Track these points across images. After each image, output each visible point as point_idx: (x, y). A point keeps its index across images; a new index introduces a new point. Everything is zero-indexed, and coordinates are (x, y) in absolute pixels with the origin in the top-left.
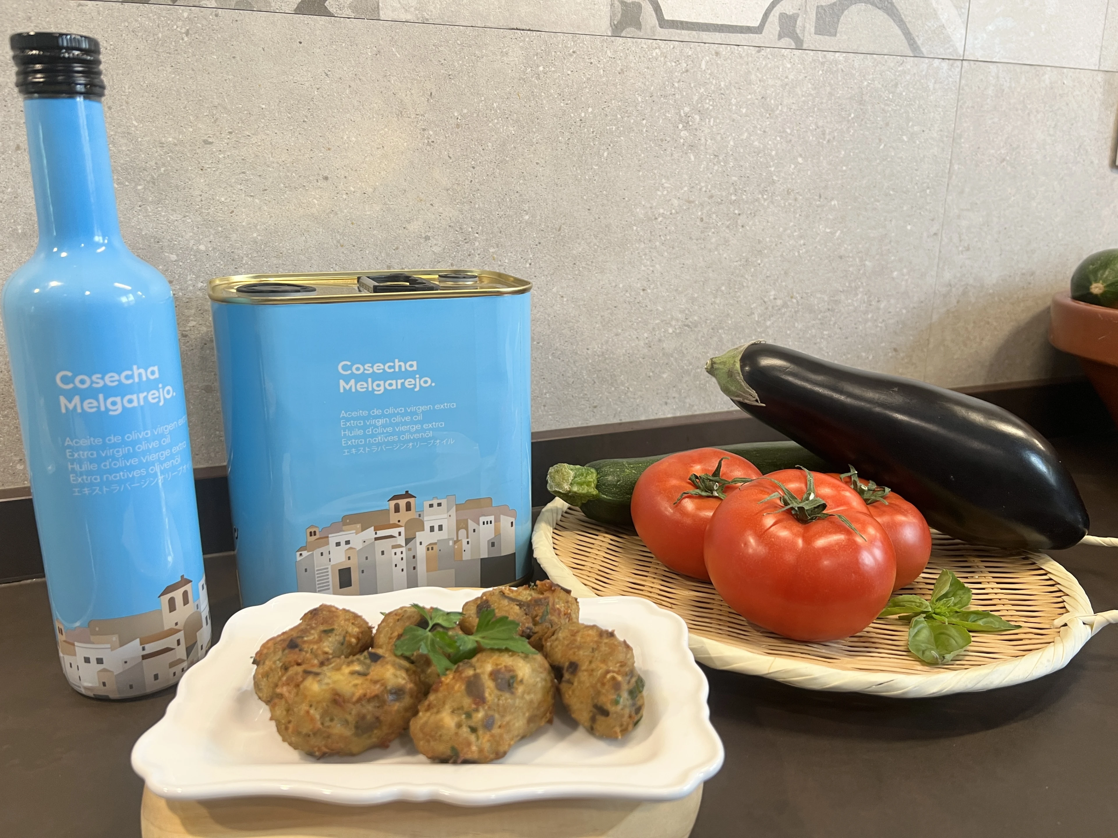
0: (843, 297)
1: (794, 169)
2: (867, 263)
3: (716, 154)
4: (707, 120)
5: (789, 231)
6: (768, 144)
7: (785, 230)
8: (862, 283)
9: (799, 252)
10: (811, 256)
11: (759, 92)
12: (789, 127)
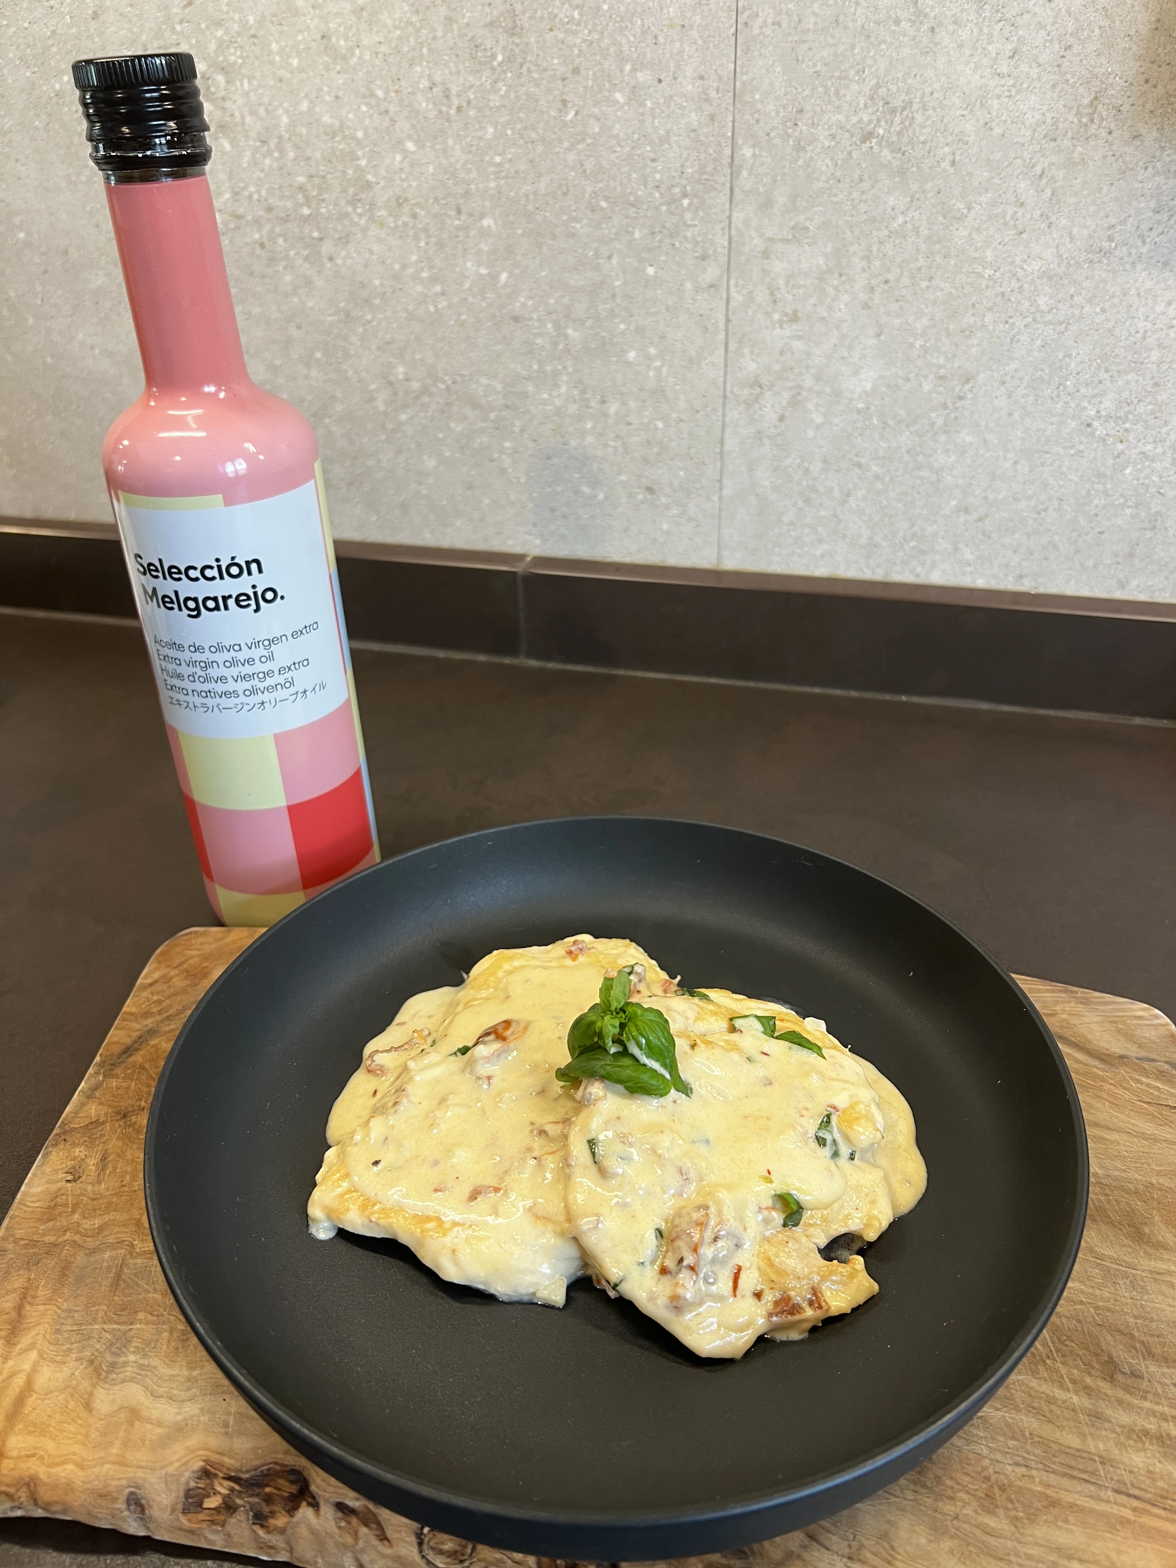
0: (530, 388)
1: (402, 162)
2: (570, 331)
3: (263, 139)
4: (238, 83)
5: (410, 270)
6: (347, 117)
7: (404, 267)
8: (565, 368)
9: (436, 306)
10: (459, 314)
11: (316, 27)
12: (380, 87)
